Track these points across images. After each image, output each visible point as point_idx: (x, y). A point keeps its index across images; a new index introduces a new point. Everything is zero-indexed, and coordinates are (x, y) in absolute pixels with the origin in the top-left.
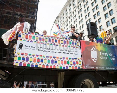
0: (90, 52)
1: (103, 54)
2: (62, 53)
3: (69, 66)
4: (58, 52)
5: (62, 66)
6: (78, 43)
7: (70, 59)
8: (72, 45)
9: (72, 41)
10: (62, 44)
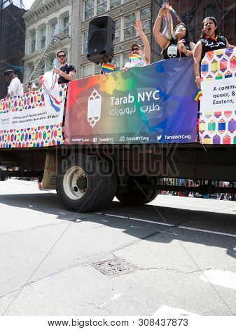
0: (87, 103)
1: (118, 102)
2: (38, 119)
3: (44, 141)
5: (36, 142)
7: (47, 127)
10: (39, 102)
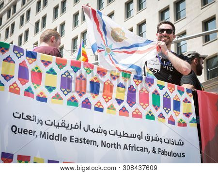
4: (104, 144)
6: (186, 101)
8: (161, 110)
9: (161, 93)
10: (120, 102)
